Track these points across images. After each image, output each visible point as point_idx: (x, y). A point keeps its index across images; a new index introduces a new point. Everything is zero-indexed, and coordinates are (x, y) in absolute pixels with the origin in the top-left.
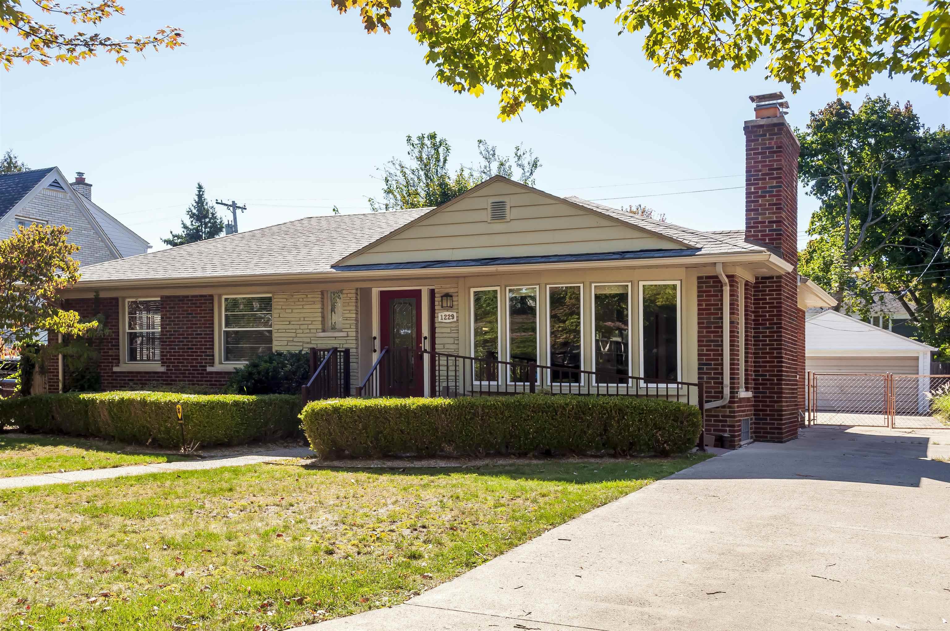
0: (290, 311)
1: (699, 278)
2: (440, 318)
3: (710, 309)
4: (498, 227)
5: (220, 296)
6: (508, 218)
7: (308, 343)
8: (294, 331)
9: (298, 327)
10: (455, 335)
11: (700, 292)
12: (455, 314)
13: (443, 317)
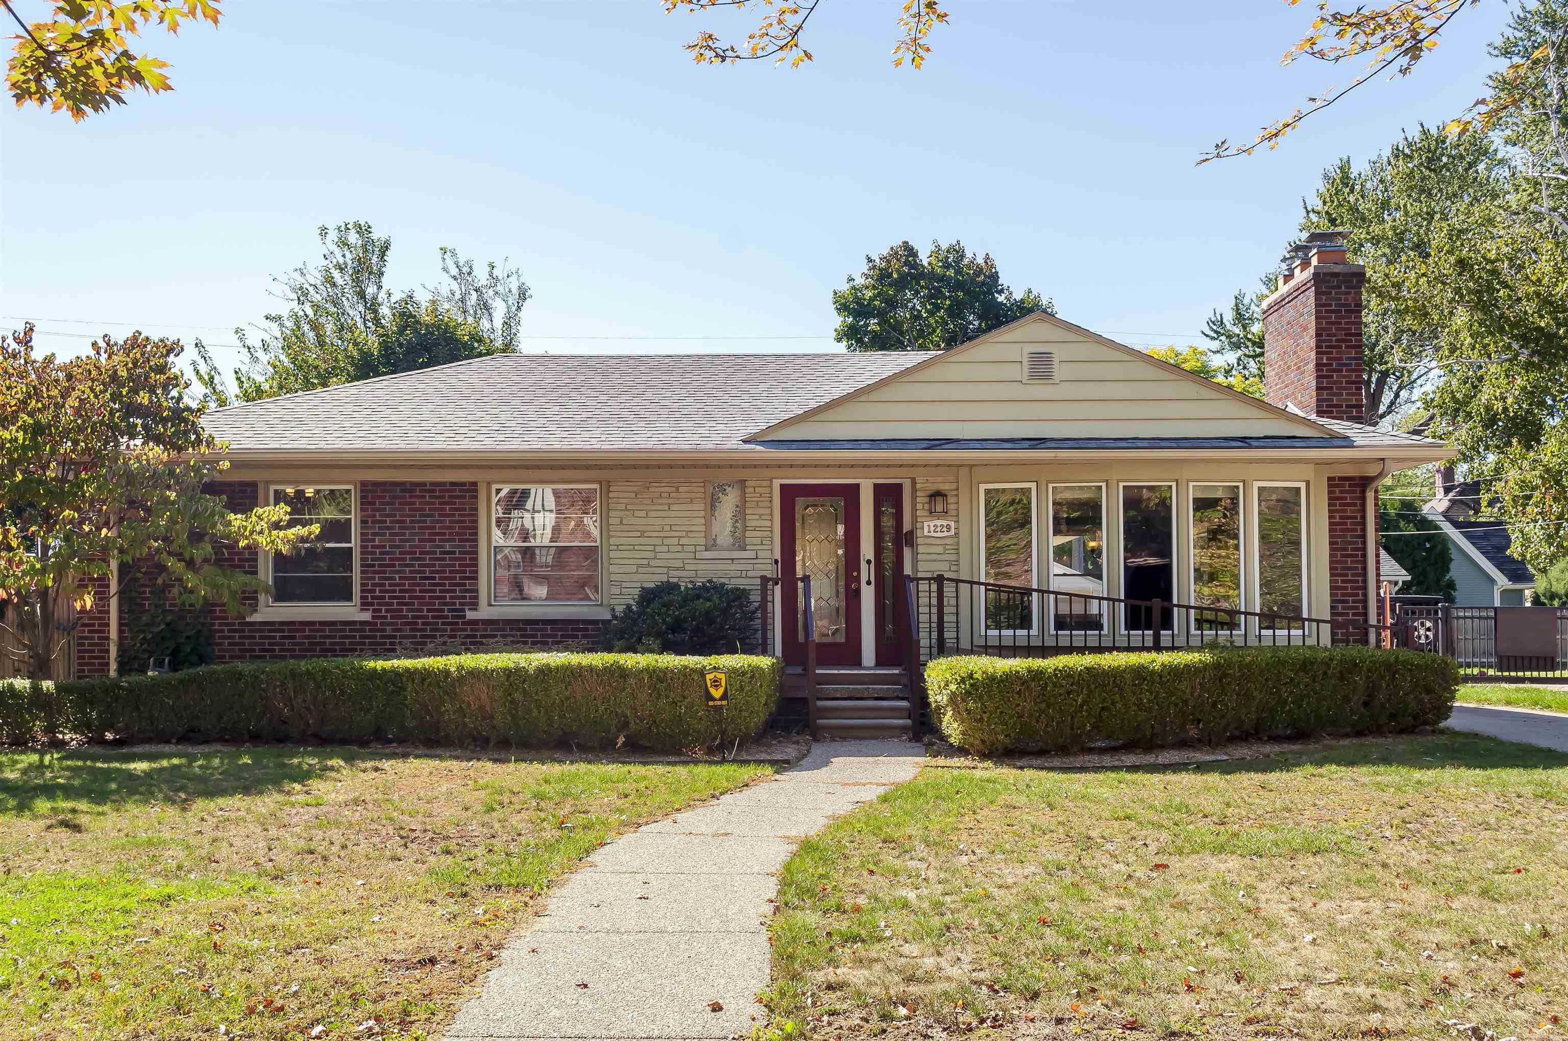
0: (643, 514)
1: (1329, 479)
2: (926, 530)
3: (1346, 524)
4: (1040, 390)
5: (489, 484)
6: (1057, 377)
7: (678, 569)
8: (652, 548)
9: (659, 541)
10: (953, 557)
11: (1332, 499)
12: (952, 524)
13: (932, 529)
